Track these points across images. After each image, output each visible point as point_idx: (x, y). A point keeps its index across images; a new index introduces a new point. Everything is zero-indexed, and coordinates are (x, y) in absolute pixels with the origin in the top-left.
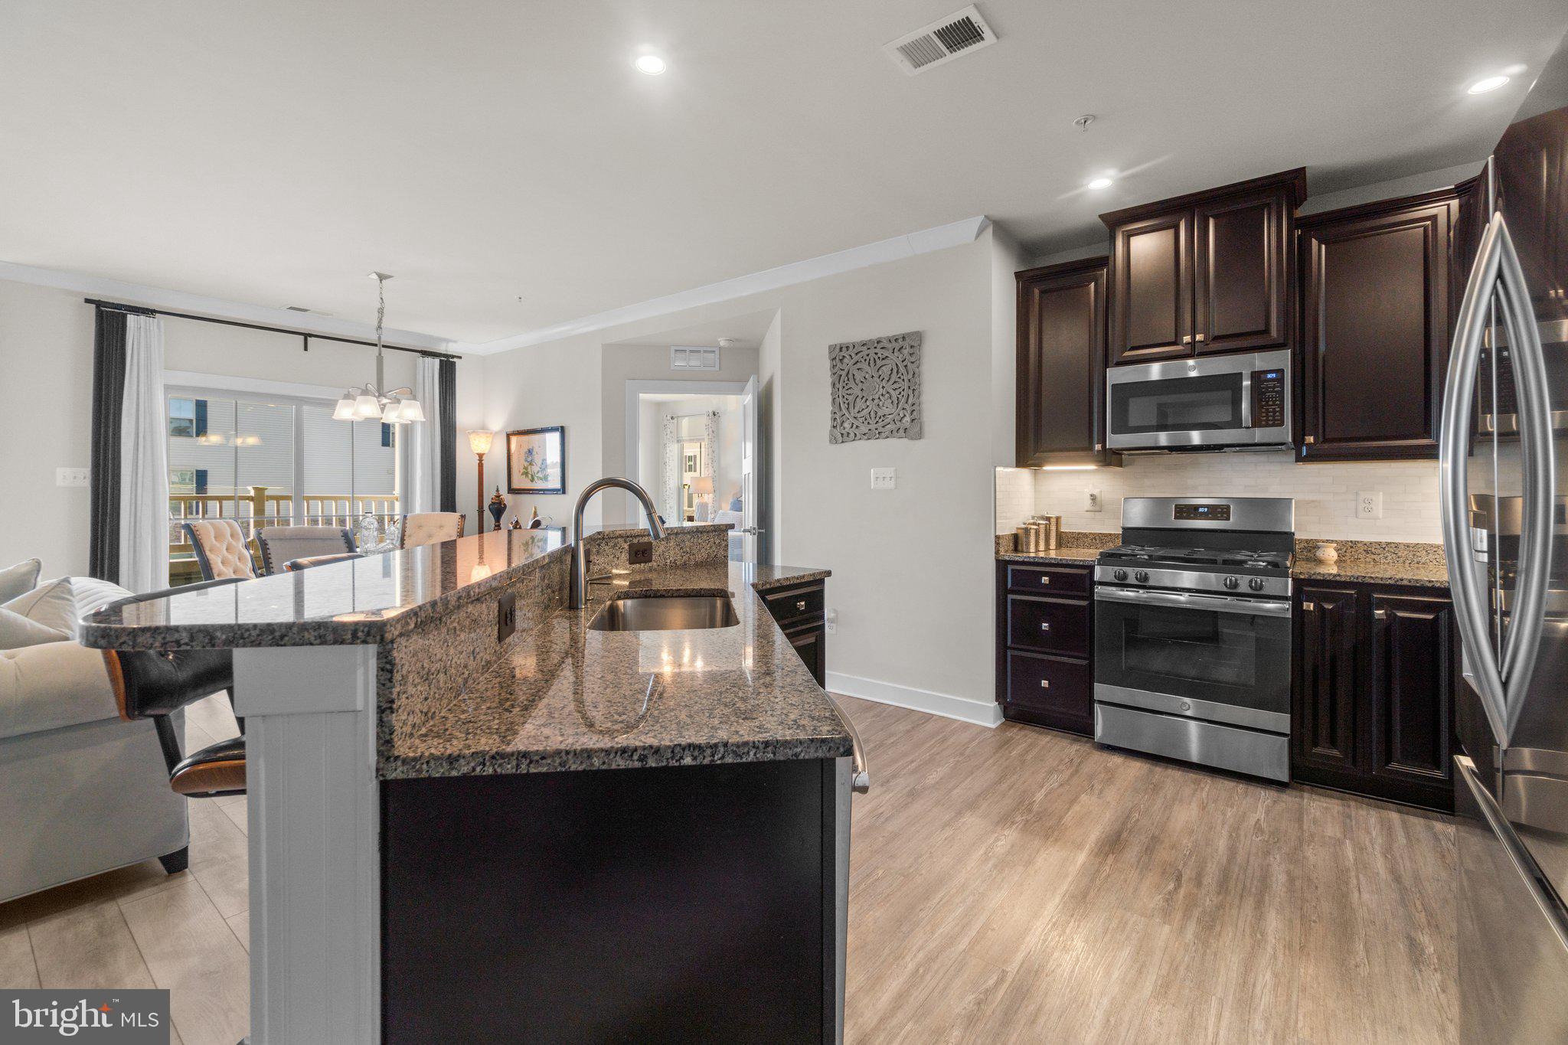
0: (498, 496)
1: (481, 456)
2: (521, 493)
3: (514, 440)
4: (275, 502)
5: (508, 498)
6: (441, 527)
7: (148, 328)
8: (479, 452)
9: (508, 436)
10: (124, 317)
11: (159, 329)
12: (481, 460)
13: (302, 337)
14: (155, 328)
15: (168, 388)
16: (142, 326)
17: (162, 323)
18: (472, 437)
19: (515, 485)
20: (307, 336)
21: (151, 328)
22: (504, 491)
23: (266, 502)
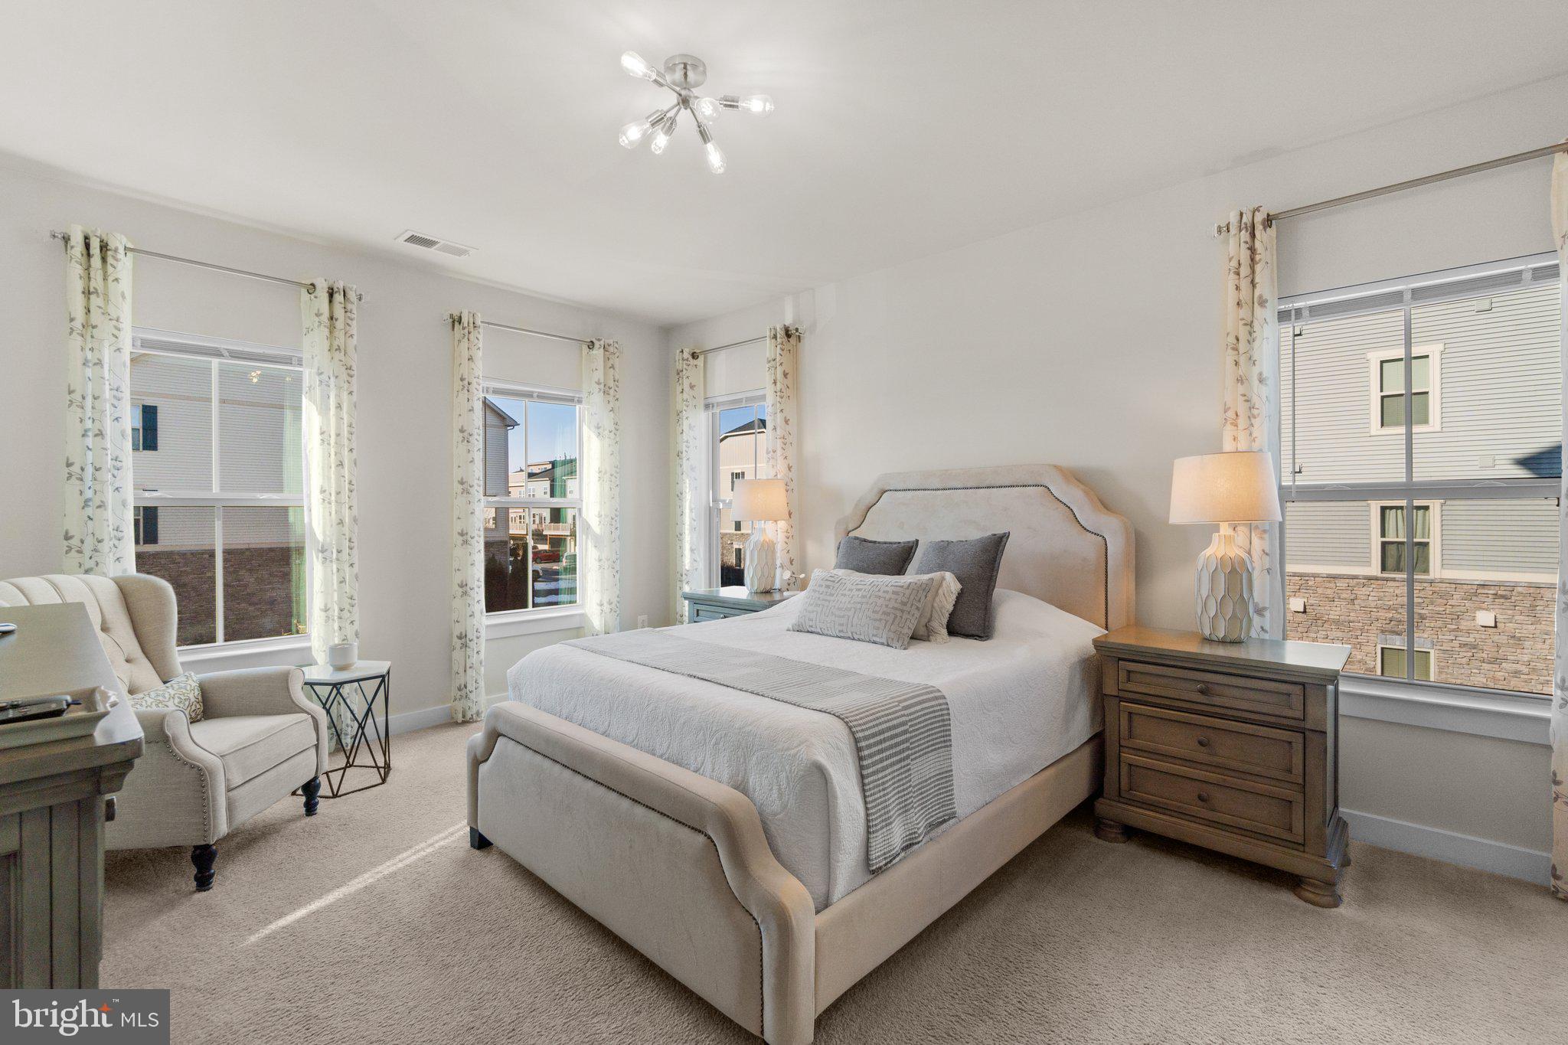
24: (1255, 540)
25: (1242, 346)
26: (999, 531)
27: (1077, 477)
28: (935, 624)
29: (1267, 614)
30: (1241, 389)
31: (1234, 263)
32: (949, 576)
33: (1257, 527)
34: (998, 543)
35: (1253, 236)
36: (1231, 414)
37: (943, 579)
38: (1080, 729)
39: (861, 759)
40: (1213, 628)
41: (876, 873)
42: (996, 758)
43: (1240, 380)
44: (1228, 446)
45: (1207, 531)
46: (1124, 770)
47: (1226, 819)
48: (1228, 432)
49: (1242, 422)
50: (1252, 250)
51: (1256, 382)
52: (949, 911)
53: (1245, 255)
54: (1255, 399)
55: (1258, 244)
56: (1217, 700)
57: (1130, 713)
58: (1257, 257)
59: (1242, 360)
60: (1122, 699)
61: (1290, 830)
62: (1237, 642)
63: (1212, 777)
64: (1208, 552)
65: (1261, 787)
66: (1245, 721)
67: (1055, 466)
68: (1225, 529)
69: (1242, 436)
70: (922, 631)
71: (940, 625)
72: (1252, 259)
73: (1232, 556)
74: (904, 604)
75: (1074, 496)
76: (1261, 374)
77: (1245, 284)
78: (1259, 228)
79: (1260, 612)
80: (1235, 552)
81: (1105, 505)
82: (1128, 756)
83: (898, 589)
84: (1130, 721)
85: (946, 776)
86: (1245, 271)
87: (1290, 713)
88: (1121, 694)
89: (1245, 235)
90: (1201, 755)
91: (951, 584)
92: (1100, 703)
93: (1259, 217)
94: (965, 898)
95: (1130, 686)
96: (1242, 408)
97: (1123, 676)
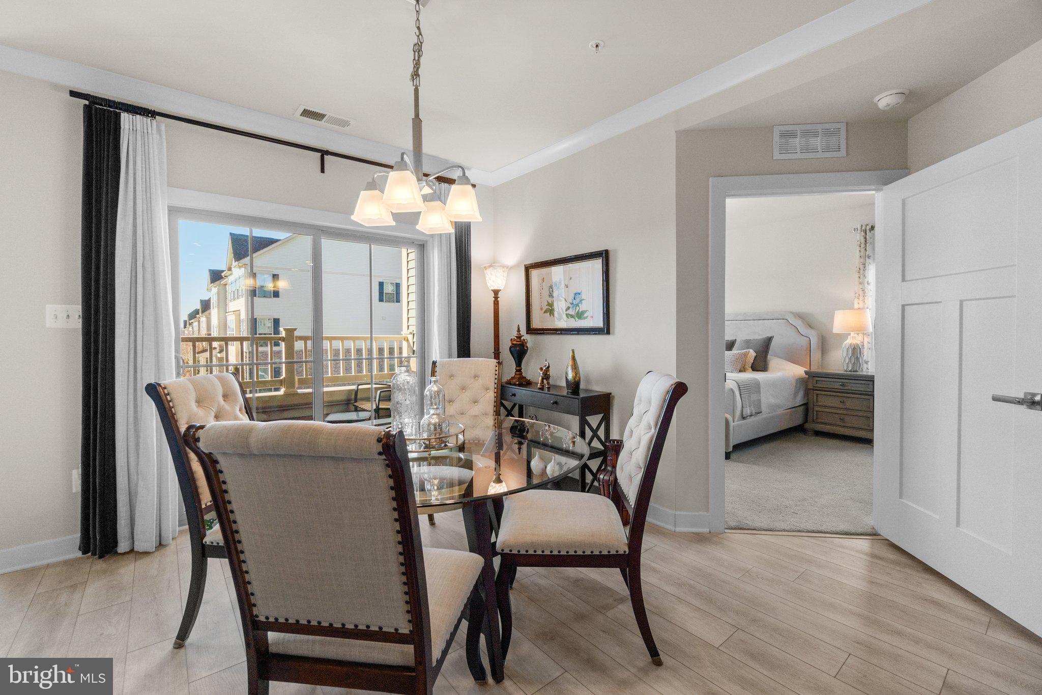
0: (519, 337)
1: (496, 292)
2: (543, 334)
3: (534, 273)
4: (303, 341)
5: (529, 339)
6: (476, 376)
7: (146, 131)
8: (496, 288)
9: (528, 269)
10: (117, 117)
11: (160, 135)
12: (496, 298)
13: (319, 154)
14: (155, 132)
15: (173, 211)
16: (139, 128)
17: (163, 127)
18: (488, 272)
19: (536, 324)
20: (324, 153)
21: (150, 131)
22: (523, 331)
23: (295, 343)
24: (865, 338)
25: (861, 272)
26: (770, 335)
27: (800, 316)
28: (747, 367)
29: (869, 363)
30: (861, 286)
31: (859, 243)
32: (751, 351)
33: (866, 334)
34: (769, 340)
35: (866, 234)
36: (857, 295)
37: (749, 352)
38: (799, 400)
39: (740, 390)
40: (848, 367)
41: (744, 418)
42: (773, 401)
43: (861, 283)
44: (856, 306)
45: (846, 336)
46: (815, 413)
47: (849, 425)
48: (856, 301)
49: (861, 298)
50: (865, 238)
51: (866, 284)
52: (763, 437)
53: (863, 240)
54: (866, 290)
55: (867, 237)
56: (846, 388)
57: (817, 394)
58: (867, 241)
59: (861, 276)
60: (814, 390)
61: (869, 426)
62: (856, 371)
63: (844, 412)
64: (846, 342)
65: (860, 414)
66: (856, 394)
67: (791, 312)
68: (852, 334)
69: (861, 303)
70: (742, 369)
71: (748, 366)
72: (866, 242)
73: (854, 343)
74: (737, 359)
75: (798, 323)
76: (868, 281)
77: (863, 250)
78: (868, 231)
79: (867, 362)
80: (855, 342)
81: (810, 326)
82: (817, 409)
83: (734, 355)
84: (817, 397)
85: (759, 401)
86: (863, 246)
87: (868, 390)
88: (814, 388)
89: (863, 234)
90: (841, 406)
91: (752, 354)
92: (807, 392)
93: (868, 228)
94: (765, 436)
95: (818, 385)
96: (861, 293)
97: (815, 382)
